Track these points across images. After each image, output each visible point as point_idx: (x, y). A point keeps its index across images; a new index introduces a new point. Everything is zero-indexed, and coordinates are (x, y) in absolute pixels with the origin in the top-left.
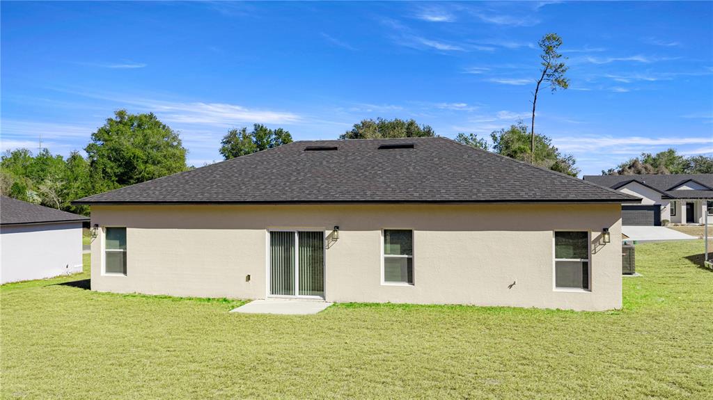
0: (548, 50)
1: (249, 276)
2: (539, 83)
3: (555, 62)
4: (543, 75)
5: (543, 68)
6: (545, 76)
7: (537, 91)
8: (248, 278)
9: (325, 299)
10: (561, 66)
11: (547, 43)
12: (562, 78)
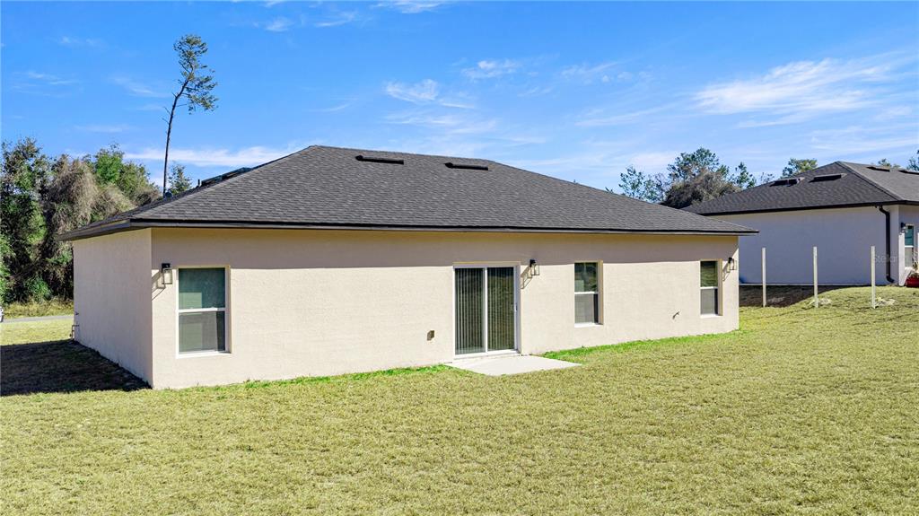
0: (188, 58)
1: (433, 332)
2: (177, 98)
3: (200, 74)
4: (183, 87)
5: (183, 80)
6: (185, 89)
7: (174, 106)
8: (431, 335)
9: (519, 353)
10: (207, 80)
11: (186, 47)
12: (209, 96)
